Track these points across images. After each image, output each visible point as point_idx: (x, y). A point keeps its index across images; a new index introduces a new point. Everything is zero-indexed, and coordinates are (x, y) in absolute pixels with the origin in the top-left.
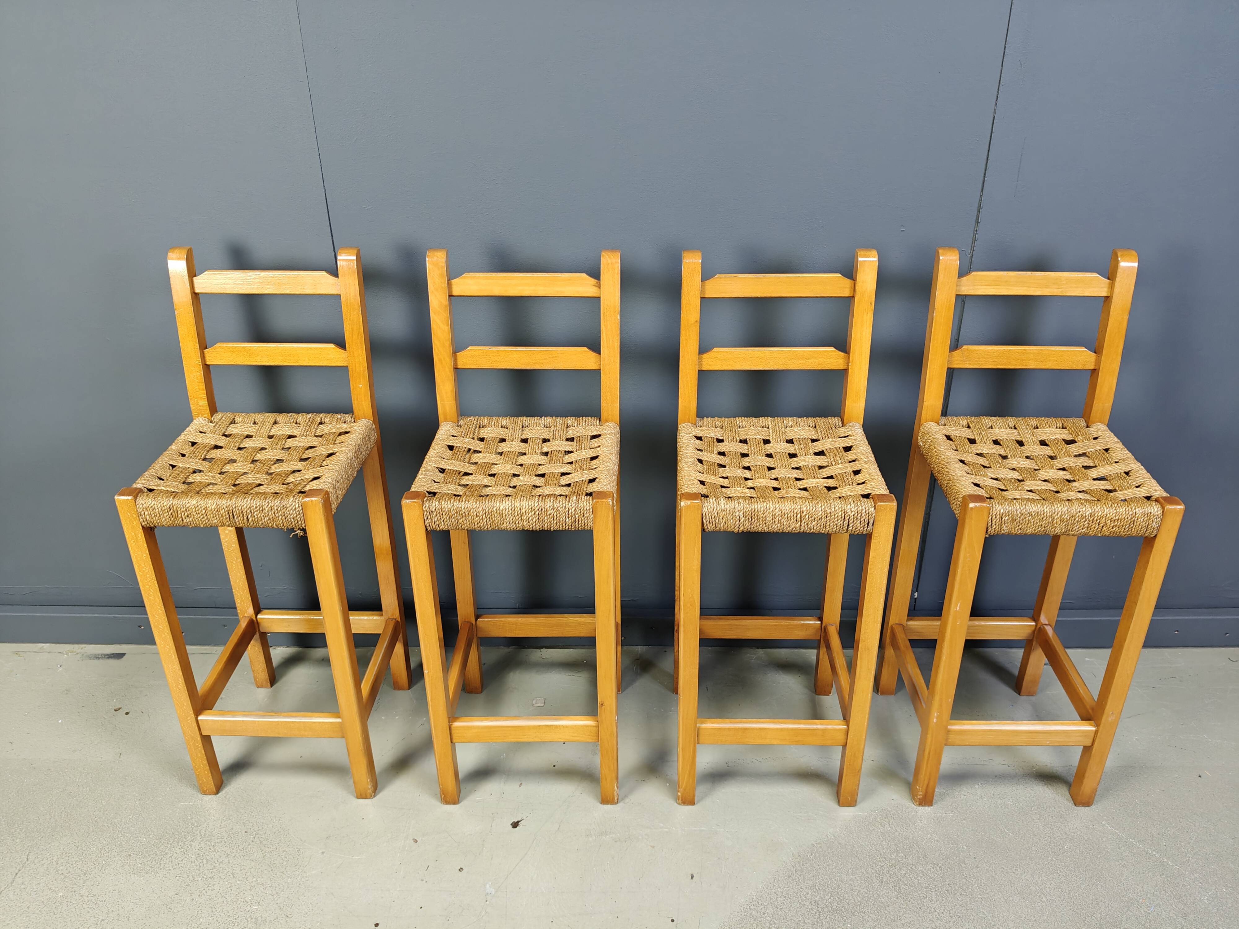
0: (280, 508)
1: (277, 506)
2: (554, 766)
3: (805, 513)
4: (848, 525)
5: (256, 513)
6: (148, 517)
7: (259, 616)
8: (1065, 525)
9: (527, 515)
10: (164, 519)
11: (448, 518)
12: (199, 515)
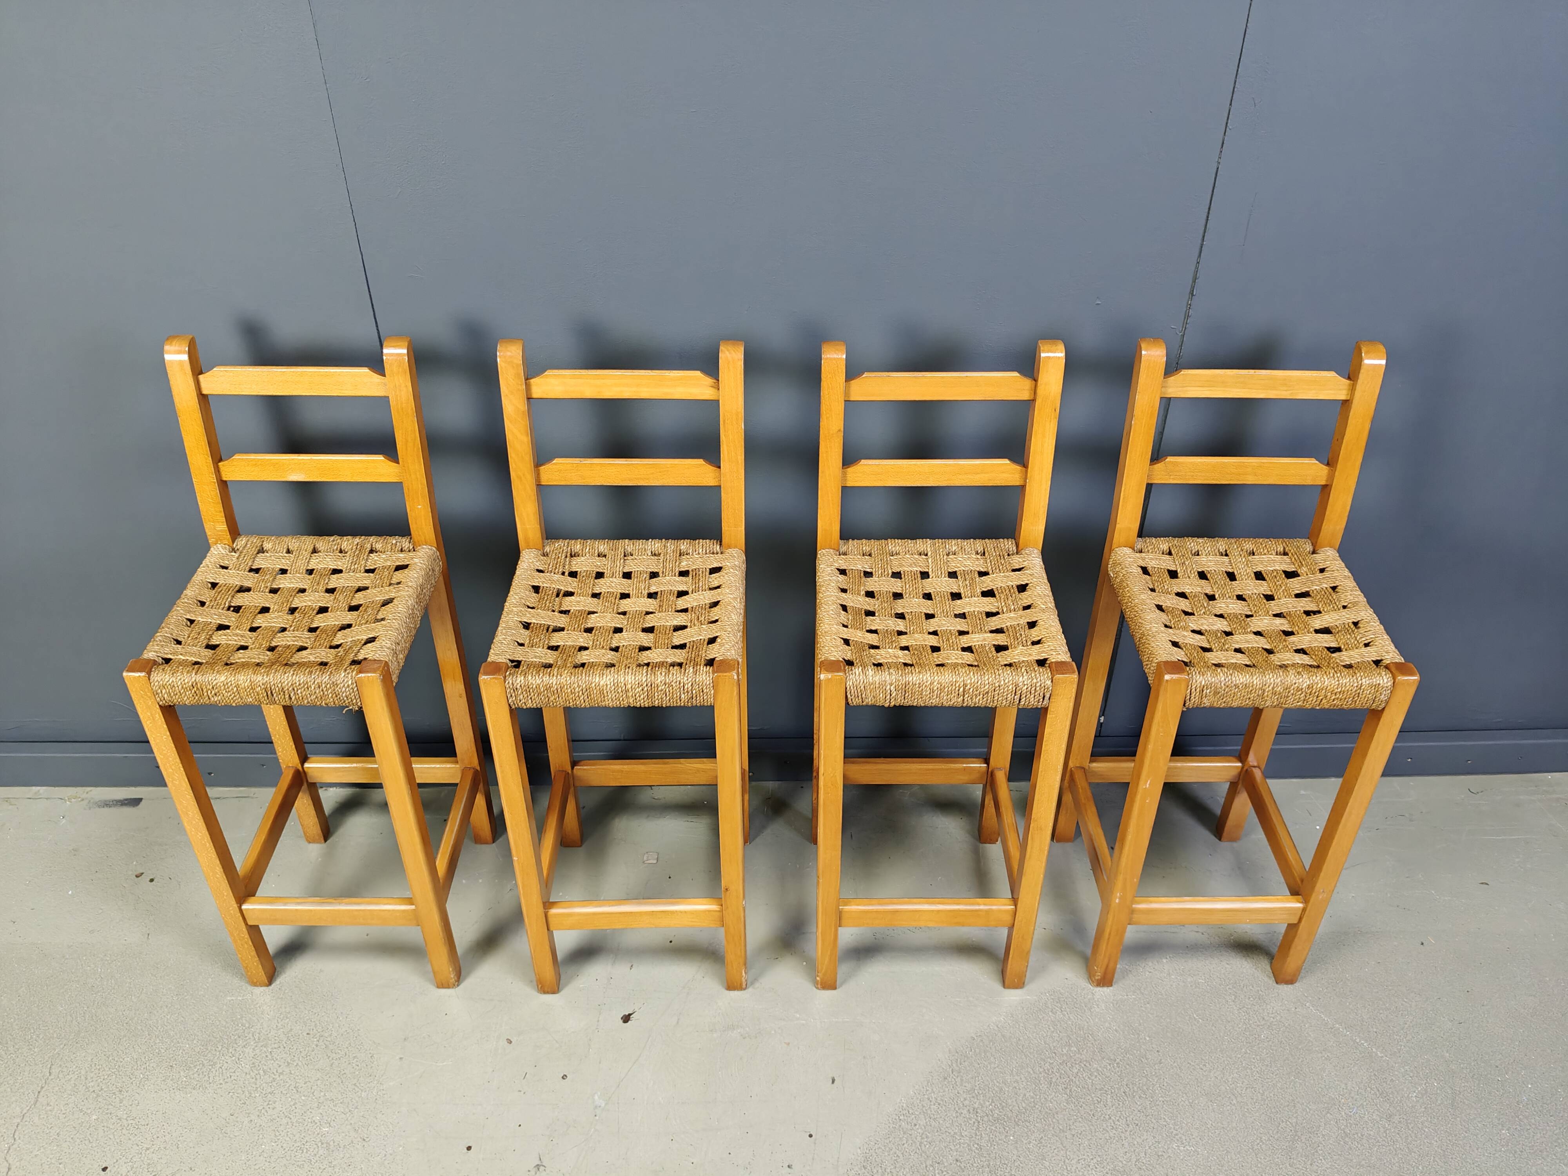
0: (329, 685)
1: (325, 682)
2: (671, 942)
3: (969, 687)
4: (1020, 700)
5: (299, 691)
6: (166, 696)
7: (306, 765)
8: (1277, 698)
9: (633, 691)
10: (186, 697)
11: (536, 695)
12: (230, 693)
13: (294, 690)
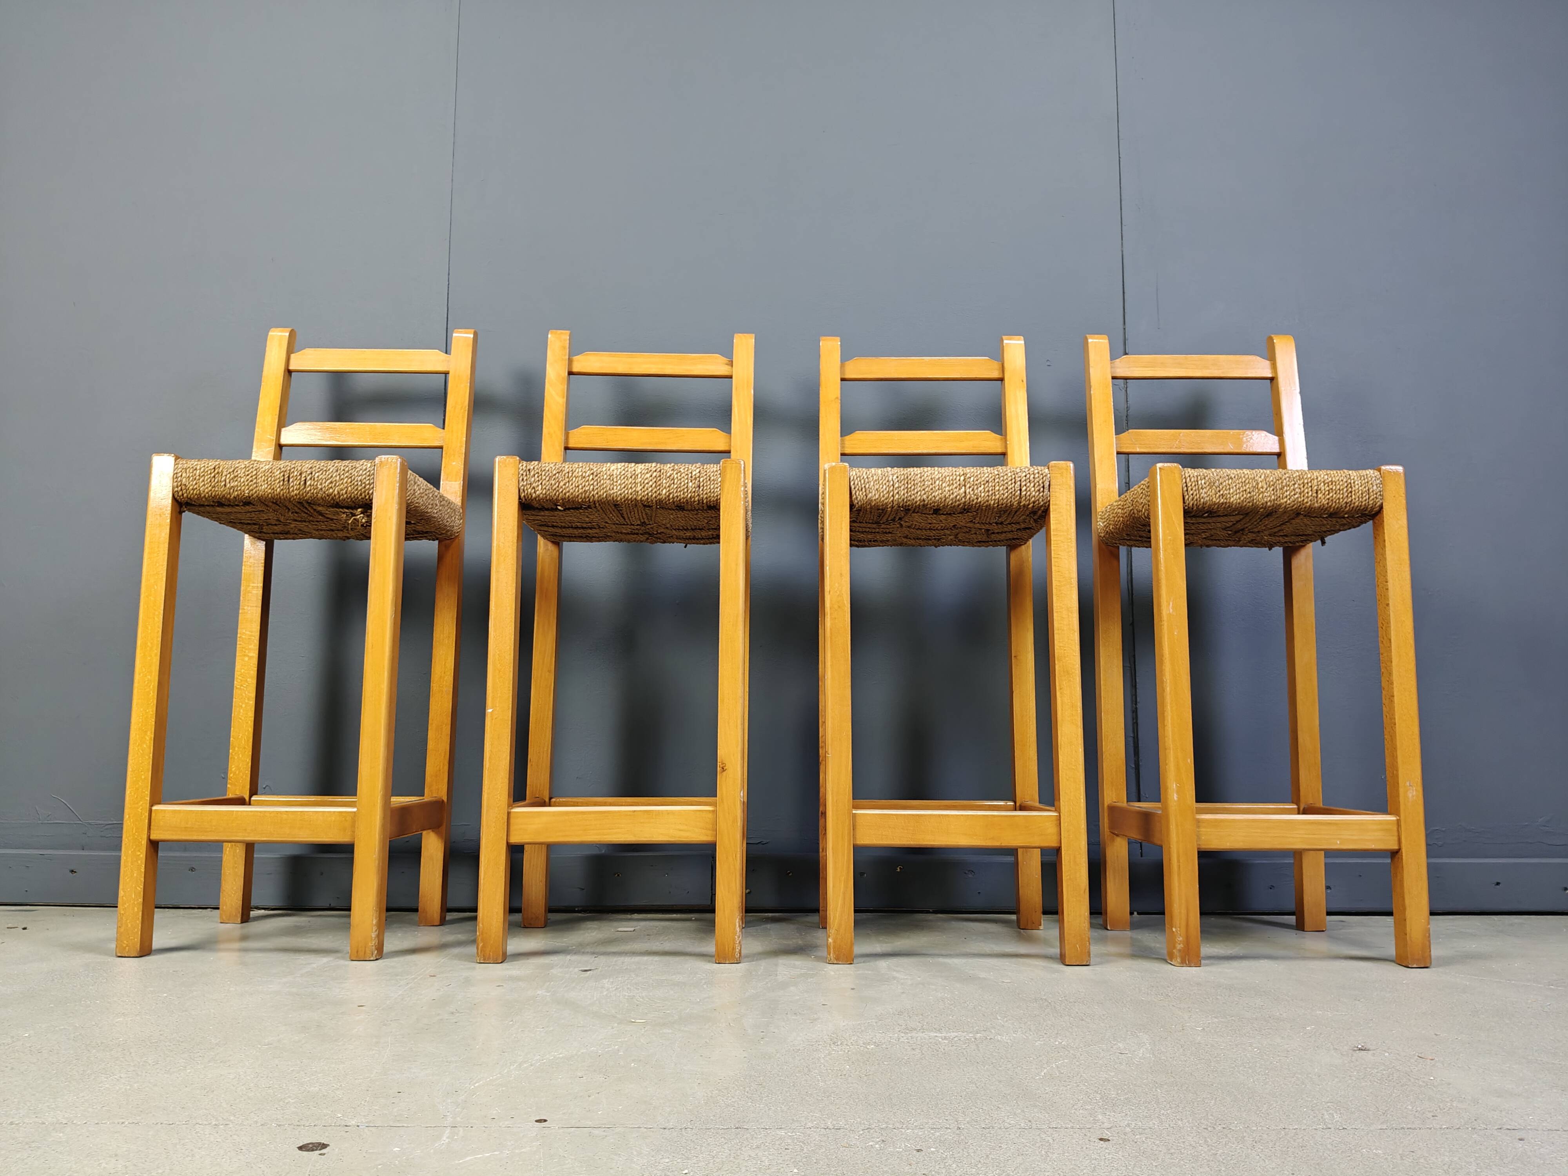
0: (347, 468)
5: (317, 474)
6: (184, 480)
8: (1273, 490)
9: (642, 477)
10: (203, 483)
11: (547, 479)
12: (248, 477)
13: (312, 473)
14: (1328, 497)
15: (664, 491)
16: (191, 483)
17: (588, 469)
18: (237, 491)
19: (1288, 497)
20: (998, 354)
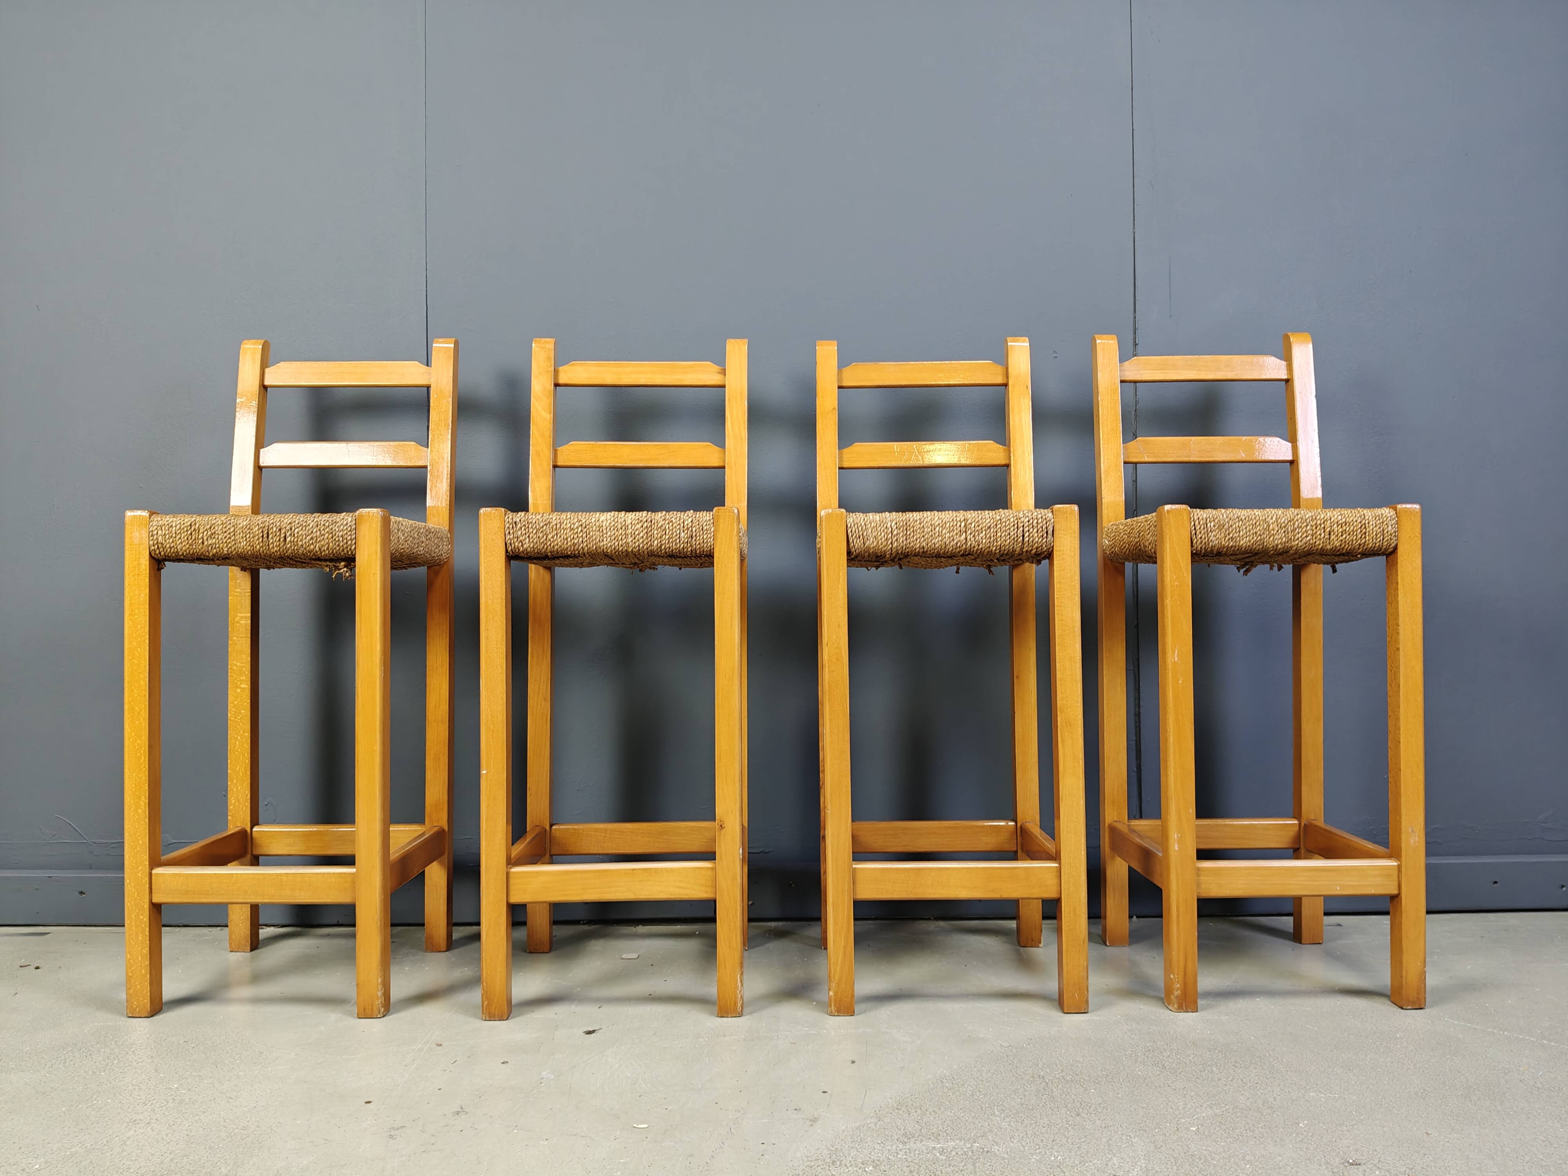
0: (327, 523)
3: (969, 521)
4: (1023, 536)
5: (297, 530)
6: (160, 538)
7: (255, 829)
8: (1285, 532)
9: (633, 528)
10: (180, 541)
11: (534, 532)
12: (225, 534)
13: (291, 529)
14: (1341, 538)
15: (656, 542)
16: (168, 541)
17: (576, 520)
18: (215, 548)
19: (1300, 539)
20: (1002, 359)
